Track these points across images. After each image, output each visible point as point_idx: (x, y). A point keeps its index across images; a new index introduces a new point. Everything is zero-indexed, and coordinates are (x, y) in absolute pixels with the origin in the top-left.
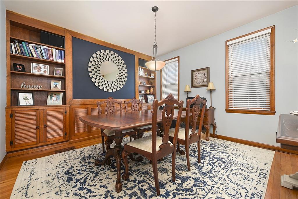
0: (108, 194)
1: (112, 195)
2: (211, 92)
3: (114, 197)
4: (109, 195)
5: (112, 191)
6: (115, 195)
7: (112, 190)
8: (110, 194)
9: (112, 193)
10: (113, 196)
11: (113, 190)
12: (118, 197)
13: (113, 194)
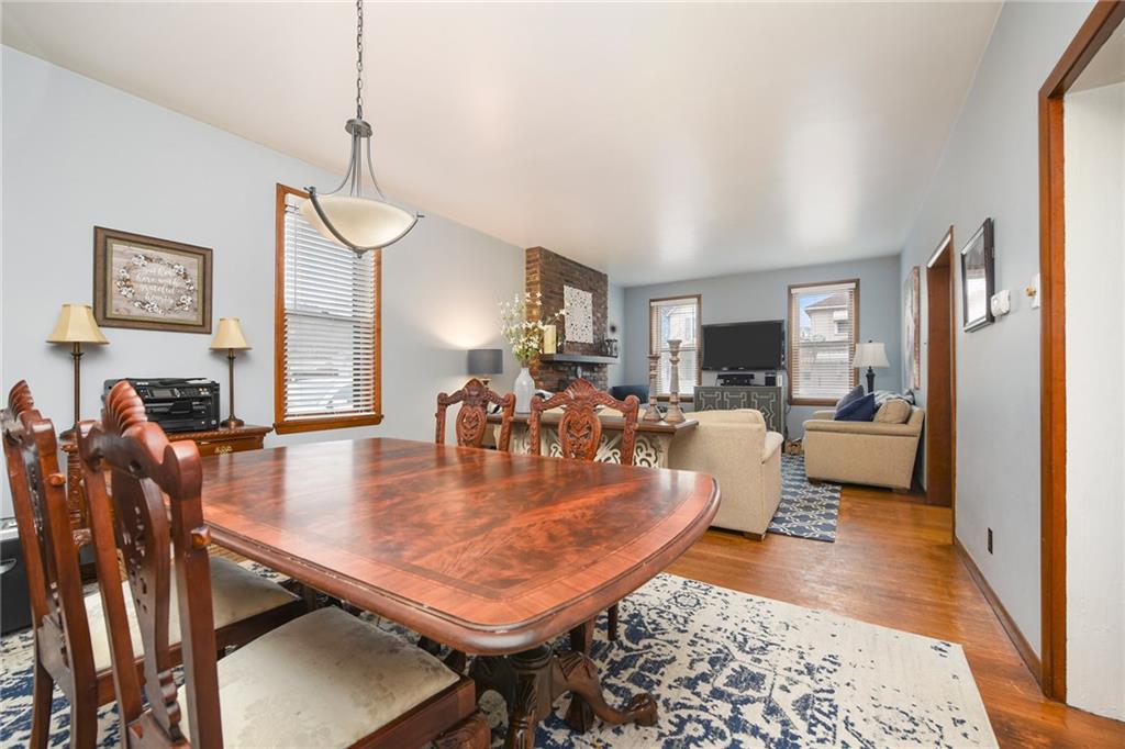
0: (680, 740)
1: (674, 729)
2: (231, 360)
3: (676, 720)
4: (678, 737)
5: (661, 735)
6: (670, 721)
7: (659, 739)
8: (673, 738)
9: (668, 733)
10: (675, 725)
11: (656, 735)
12: (672, 710)
13: (667, 728)
